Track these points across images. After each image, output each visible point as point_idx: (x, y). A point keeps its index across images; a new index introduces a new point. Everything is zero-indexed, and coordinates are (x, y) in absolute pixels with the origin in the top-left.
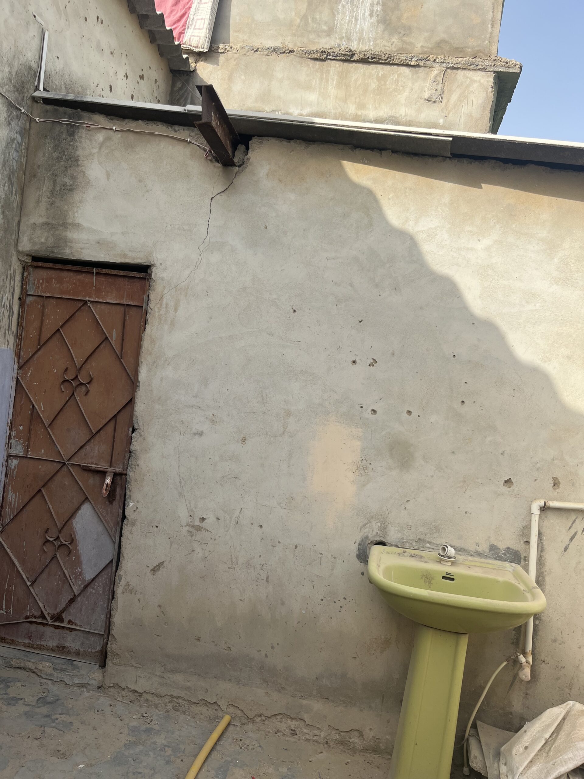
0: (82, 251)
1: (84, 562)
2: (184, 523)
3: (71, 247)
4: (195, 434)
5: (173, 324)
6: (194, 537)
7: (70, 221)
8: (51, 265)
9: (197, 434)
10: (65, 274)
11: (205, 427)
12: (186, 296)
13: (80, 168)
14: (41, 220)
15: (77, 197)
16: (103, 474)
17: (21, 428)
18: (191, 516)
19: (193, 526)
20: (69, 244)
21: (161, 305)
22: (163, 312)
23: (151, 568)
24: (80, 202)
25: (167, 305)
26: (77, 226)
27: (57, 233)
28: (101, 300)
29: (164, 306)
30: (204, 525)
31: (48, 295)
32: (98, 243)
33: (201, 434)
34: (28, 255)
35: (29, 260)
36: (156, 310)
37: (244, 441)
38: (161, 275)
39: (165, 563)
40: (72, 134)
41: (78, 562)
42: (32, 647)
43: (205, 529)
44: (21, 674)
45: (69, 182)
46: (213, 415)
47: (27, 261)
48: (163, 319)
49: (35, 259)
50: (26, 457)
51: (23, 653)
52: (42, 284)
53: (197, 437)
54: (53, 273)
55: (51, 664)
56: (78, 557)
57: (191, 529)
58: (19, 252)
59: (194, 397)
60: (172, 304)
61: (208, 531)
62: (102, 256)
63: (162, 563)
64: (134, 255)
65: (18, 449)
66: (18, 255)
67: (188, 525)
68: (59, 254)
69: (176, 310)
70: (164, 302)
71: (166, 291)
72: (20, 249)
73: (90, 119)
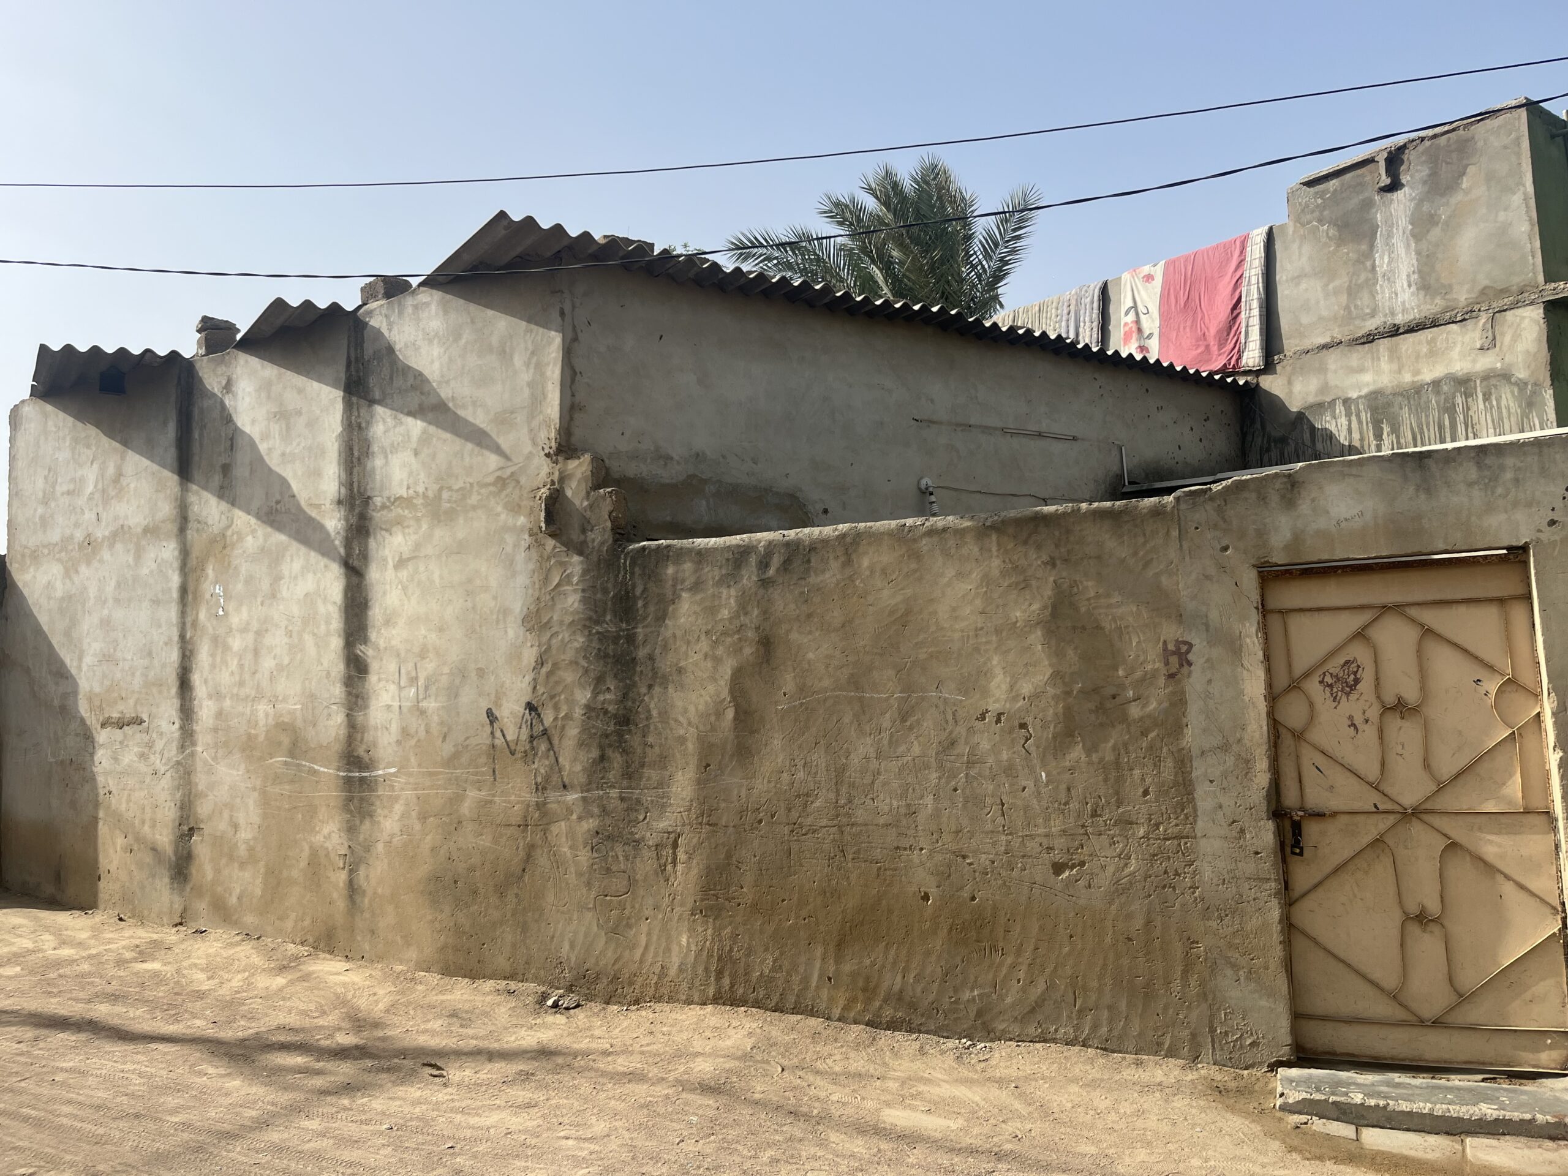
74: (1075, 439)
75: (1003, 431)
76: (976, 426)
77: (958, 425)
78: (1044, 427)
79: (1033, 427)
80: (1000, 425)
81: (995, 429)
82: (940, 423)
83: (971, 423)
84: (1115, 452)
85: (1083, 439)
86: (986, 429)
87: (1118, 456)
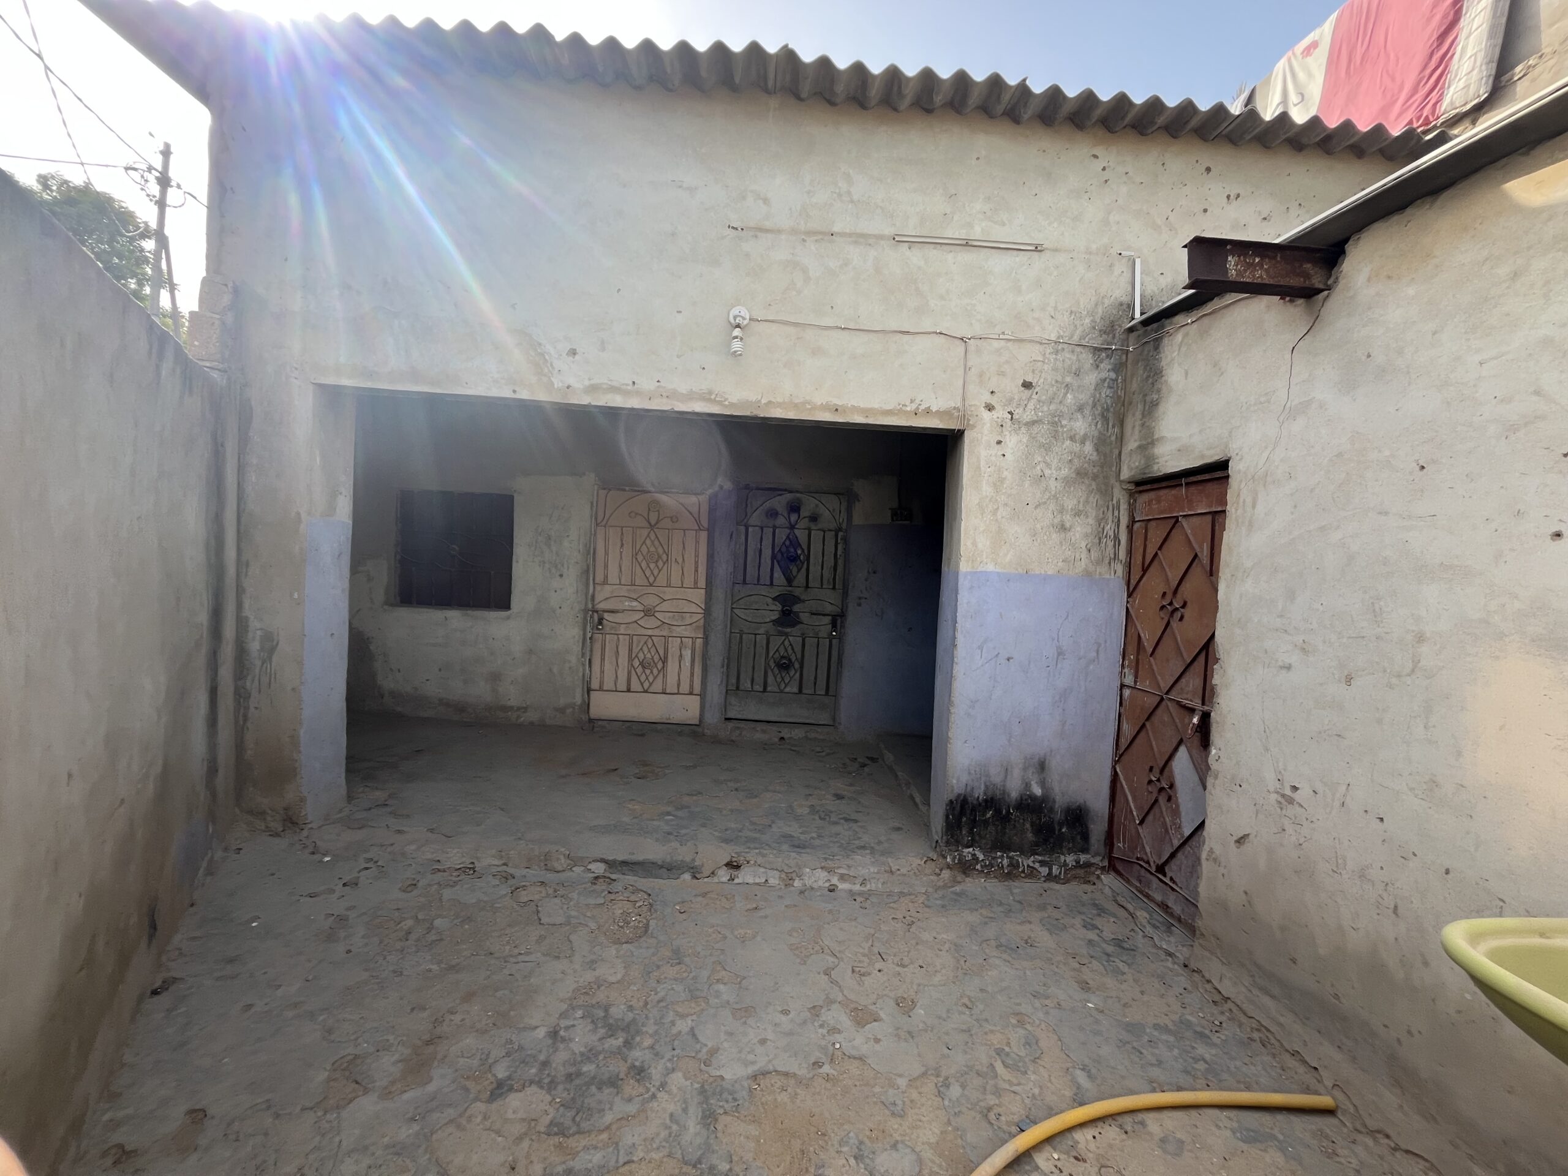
0: (1167, 464)
1: (1183, 814)
2: (1272, 790)
3: (1158, 463)
4: (1282, 667)
5: (1251, 524)
6: (1284, 812)
7: (1156, 437)
8: (1148, 487)
9: (1284, 667)
10: (1162, 492)
11: (1294, 659)
12: (1264, 486)
13: (1163, 378)
14: (1136, 444)
15: (1161, 408)
16: (1192, 711)
17: (1132, 657)
18: (1279, 780)
19: (1283, 796)
20: (1156, 461)
21: (1238, 504)
22: (1240, 511)
23: (1235, 838)
24: (1164, 413)
25: (1244, 501)
26: (1161, 439)
27: (1147, 453)
28: (1193, 513)
29: (1241, 504)
30: (1297, 796)
31: (1150, 518)
32: (1179, 450)
33: (1289, 668)
34: (1129, 482)
35: (1132, 487)
36: (1233, 510)
37: (1349, 680)
38: (1238, 468)
39: (1250, 836)
40: (1157, 348)
41: (1176, 813)
42: (1141, 892)
43: (1297, 803)
44: (1122, 913)
45: (1155, 397)
46: (1304, 641)
47: (1130, 488)
48: (1240, 520)
49: (1138, 484)
50: (1135, 688)
51: (1132, 895)
52: (1145, 508)
53: (1284, 671)
54: (1152, 495)
55: (1148, 916)
56: (1178, 806)
57: (1280, 799)
58: (1121, 482)
59: (1278, 617)
60: (1249, 500)
61: (1302, 806)
62: (1183, 463)
63: (1248, 835)
64: (1212, 452)
65: (1129, 680)
66: (1121, 485)
67: (1277, 793)
68: (1149, 473)
69: (1254, 507)
70: (1241, 500)
71: (1242, 486)
72: (1122, 478)
73: (1171, 324)
74: (1037, 249)
75: (897, 240)
76: (842, 235)
77: (809, 233)
78: (977, 233)
79: (954, 232)
80: (889, 231)
81: (881, 237)
82: (779, 231)
83: (835, 229)
84: (1121, 267)
85: (1056, 250)
86: (860, 238)
87: (1127, 275)
